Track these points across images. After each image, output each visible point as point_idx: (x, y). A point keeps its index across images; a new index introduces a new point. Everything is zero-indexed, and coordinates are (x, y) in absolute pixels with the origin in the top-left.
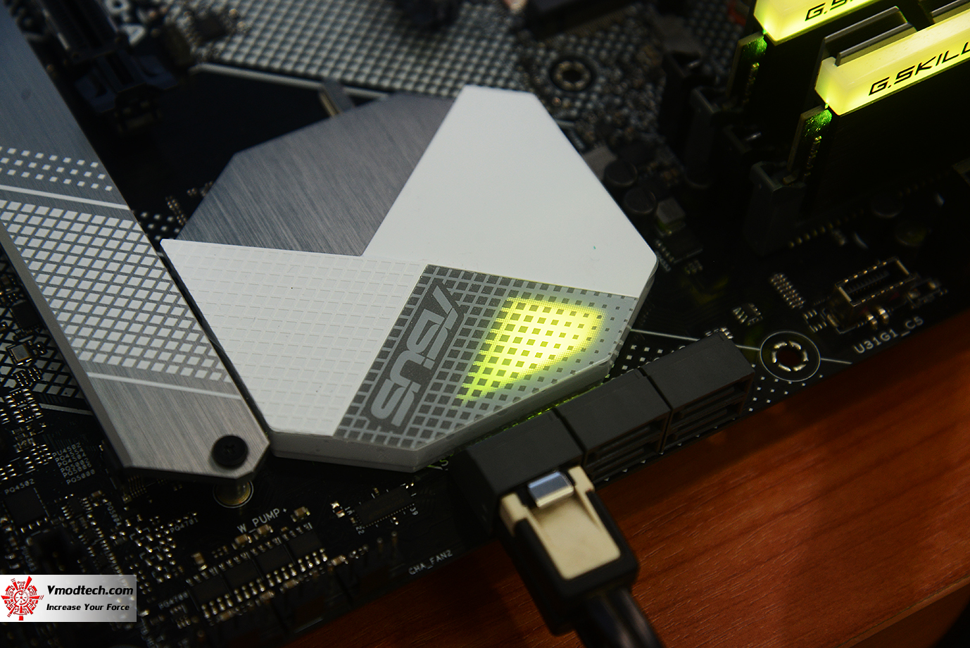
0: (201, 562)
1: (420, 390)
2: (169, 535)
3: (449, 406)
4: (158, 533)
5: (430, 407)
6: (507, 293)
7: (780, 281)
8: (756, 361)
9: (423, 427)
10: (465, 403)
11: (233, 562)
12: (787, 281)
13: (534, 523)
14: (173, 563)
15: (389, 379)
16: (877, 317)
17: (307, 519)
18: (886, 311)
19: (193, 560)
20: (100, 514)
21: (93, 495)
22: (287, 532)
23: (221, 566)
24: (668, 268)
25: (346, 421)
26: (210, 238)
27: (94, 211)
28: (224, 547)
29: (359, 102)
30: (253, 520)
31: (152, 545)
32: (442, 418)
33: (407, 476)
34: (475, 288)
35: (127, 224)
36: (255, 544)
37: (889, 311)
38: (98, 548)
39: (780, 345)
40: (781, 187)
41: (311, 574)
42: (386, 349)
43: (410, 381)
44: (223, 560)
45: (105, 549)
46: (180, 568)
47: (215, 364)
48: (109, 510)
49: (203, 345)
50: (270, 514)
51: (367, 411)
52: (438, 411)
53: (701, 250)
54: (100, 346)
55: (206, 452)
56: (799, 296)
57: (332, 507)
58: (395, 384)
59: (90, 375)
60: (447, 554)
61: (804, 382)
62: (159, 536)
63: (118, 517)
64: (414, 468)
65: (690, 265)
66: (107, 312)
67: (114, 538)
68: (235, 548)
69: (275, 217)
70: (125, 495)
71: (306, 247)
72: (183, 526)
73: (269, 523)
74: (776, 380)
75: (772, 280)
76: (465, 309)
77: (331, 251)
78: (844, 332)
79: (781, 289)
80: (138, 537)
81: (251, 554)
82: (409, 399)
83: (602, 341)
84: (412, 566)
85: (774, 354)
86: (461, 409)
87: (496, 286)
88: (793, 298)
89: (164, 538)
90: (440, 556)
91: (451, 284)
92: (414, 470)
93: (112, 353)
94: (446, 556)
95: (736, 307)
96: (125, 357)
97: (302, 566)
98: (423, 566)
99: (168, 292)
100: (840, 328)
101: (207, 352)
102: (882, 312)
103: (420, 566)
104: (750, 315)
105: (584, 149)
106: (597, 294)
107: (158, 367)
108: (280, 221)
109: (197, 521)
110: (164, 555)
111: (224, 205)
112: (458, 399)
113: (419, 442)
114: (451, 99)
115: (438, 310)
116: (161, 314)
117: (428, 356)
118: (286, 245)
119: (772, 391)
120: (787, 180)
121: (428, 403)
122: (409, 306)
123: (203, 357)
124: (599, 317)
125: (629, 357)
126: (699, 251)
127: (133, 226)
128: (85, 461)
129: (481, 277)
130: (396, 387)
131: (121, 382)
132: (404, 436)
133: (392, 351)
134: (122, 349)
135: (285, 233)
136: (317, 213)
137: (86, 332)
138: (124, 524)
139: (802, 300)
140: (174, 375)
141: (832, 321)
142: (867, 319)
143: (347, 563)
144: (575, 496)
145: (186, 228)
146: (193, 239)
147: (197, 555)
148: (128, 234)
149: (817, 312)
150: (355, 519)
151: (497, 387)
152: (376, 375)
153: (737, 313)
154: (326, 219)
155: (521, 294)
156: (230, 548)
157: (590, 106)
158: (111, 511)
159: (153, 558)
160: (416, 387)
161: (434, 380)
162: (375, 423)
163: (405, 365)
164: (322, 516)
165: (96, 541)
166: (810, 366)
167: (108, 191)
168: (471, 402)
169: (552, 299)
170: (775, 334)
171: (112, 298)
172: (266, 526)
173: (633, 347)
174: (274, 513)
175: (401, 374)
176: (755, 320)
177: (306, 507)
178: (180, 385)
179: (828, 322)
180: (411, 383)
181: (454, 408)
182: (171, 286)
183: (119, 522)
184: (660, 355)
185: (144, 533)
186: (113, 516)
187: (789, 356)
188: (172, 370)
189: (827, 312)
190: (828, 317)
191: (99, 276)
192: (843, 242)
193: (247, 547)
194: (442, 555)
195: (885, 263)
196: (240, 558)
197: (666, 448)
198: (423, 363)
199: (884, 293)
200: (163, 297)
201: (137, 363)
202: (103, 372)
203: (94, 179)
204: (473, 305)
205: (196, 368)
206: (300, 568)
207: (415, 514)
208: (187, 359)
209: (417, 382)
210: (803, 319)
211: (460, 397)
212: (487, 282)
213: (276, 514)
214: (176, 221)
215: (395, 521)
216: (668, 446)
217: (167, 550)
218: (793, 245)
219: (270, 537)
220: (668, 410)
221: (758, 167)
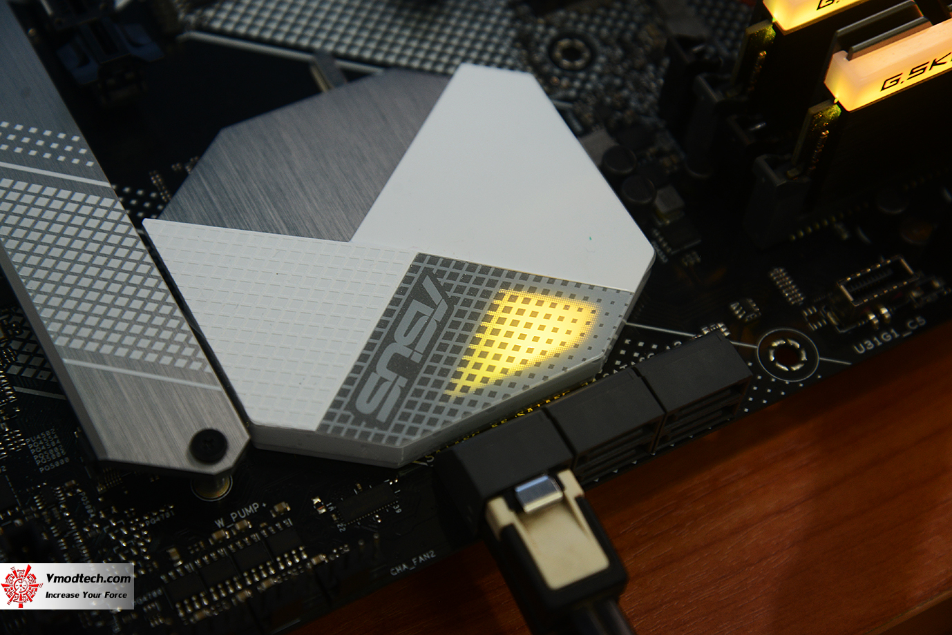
0: (176, 557)
1: (407, 384)
2: (145, 529)
3: (436, 403)
4: (132, 526)
5: (416, 402)
6: (499, 284)
7: (779, 275)
8: (754, 360)
9: (408, 424)
10: (452, 399)
11: (210, 558)
12: (787, 275)
13: (520, 528)
14: (148, 558)
15: (375, 372)
16: (879, 316)
17: (287, 515)
18: (889, 310)
19: (169, 555)
20: (73, 504)
21: (67, 485)
22: (265, 528)
23: (198, 562)
24: (665, 259)
25: (329, 416)
26: (194, 218)
27: (74, 187)
28: (201, 543)
29: (352, 76)
30: (232, 514)
31: (126, 539)
32: (429, 414)
33: (390, 472)
34: (466, 279)
35: (107, 202)
36: (233, 539)
37: (891, 310)
38: (71, 541)
39: (779, 343)
40: (785, 182)
41: (289, 573)
42: (372, 341)
43: (396, 375)
44: (199, 556)
45: (78, 542)
46: (154, 563)
47: (195, 353)
48: (83, 500)
49: (184, 332)
50: (249, 509)
51: (351, 406)
52: (425, 407)
53: (700, 241)
54: (77, 331)
55: (183, 446)
56: (799, 292)
57: (313, 502)
58: (381, 377)
59: (66, 361)
60: (430, 555)
61: (802, 382)
62: (134, 529)
63: (92, 508)
64: (399, 464)
65: (688, 256)
66: (85, 295)
67: (87, 530)
68: (212, 543)
69: (261, 197)
70: (100, 485)
71: (294, 231)
72: (158, 519)
73: (248, 518)
74: (773, 380)
75: (772, 275)
76: (456, 300)
77: (320, 236)
78: (844, 331)
79: (781, 284)
80: (112, 529)
81: (229, 550)
82: (395, 394)
83: (595, 337)
84: (394, 567)
85: (772, 352)
86: (448, 406)
87: (488, 277)
88: (792, 293)
89: (139, 531)
90: (423, 557)
91: (441, 274)
92: (399, 465)
93: (89, 339)
94: (428, 557)
95: (733, 302)
96: (102, 343)
97: (280, 564)
98: (405, 566)
99: (148, 275)
100: (840, 327)
101: (187, 339)
102: (884, 311)
103: (402, 567)
104: (749, 310)
105: (581, 132)
106: (592, 287)
107: (136, 355)
108: (266, 201)
109: (173, 514)
110: (138, 549)
111: (209, 183)
112: (446, 395)
113: (405, 440)
114: (447, 76)
115: (427, 300)
116: (141, 299)
117: (416, 349)
118: (273, 228)
119: (769, 391)
120: (791, 173)
121: (414, 399)
122: (397, 296)
123: (183, 346)
124: (593, 312)
125: (623, 352)
126: (698, 242)
127: (114, 204)
128: (59, 448)
129: (472, 267)
130: (382, 380)
131: (97, 370)
132: (389, 433)
133: (379, 342)
134: (99, 335)
135: (272, 214)
136: (305, 194)
137: (63, 315)
138: (98, 515)
139: (802, 296)
140: (152, 363)
141: (832, 319)
142: (867, 318)
143: (326, 561)
144: (564, 502)
145: (170, 206)
146: (176, 218)
147: (173, 551)
148: (108, 213)
149: (817, 309)
150: (337, 516)
151: (487, 383)
152: (362, 367)
153: (734, 308)
154: (314, 201)
155: (513, 285)
156: (207, 543)
157: (589, 86)
158: (85, 502)
159: (127, 552)
160: (403, 381)
161: (421, 374)
162: (359, 418)
163: (392, 358)
164: (303, 511)
165: (69, 533)
166: (808, 366)
167: (89, 167)
168: (460, 398)
169: (546, 292)
170: (773, 331)
171: (90, 280)
172: (245, 521)
173: (627, 341)
174: (253, 508)
175: (387, 368)
176: (753, 316)
177: (286, 502)
178: (159, 374)
179: (828, 320)
180: (398, 377)
181: (441, 404)
182: (152, 269)
183: (93, 513)
184: (653, 351)
185: (119, 526)
186: (87, 507)
187: (787, 355)
188: (151, 358)
189: (827, 309)
190: (828, 314)
191: (77, 257)
192: (845, 236)
193: (224, 543)
194: (425, 556)
195: (889, 262)
196: (217, 554)
197: (658, 448)
198: (411, 355)
199: (887, 293)
200: (144, 281)
201: (115, 350)
202: (80, 359)
203: (75, 154)
204: (464, 296)
205: (176, 357)
206: (279, 566)
207: (398, 512)
208: (167, 347)
209: (404, 376)
210: (802, 316)
211: (448, 392)
212: (479, 273)
213: (255, 508)
214: (159, 197)
215: (378, 519)
216: (660, 447)
217: (142, 544)
218: (794, 238)
219: (247, 532)
220: (662, 413)
221: (761, 160)
